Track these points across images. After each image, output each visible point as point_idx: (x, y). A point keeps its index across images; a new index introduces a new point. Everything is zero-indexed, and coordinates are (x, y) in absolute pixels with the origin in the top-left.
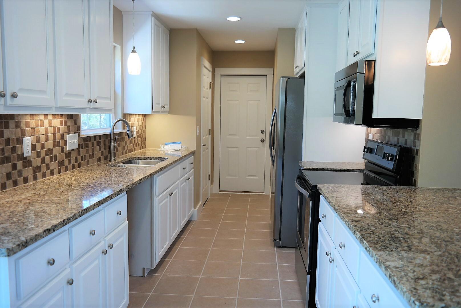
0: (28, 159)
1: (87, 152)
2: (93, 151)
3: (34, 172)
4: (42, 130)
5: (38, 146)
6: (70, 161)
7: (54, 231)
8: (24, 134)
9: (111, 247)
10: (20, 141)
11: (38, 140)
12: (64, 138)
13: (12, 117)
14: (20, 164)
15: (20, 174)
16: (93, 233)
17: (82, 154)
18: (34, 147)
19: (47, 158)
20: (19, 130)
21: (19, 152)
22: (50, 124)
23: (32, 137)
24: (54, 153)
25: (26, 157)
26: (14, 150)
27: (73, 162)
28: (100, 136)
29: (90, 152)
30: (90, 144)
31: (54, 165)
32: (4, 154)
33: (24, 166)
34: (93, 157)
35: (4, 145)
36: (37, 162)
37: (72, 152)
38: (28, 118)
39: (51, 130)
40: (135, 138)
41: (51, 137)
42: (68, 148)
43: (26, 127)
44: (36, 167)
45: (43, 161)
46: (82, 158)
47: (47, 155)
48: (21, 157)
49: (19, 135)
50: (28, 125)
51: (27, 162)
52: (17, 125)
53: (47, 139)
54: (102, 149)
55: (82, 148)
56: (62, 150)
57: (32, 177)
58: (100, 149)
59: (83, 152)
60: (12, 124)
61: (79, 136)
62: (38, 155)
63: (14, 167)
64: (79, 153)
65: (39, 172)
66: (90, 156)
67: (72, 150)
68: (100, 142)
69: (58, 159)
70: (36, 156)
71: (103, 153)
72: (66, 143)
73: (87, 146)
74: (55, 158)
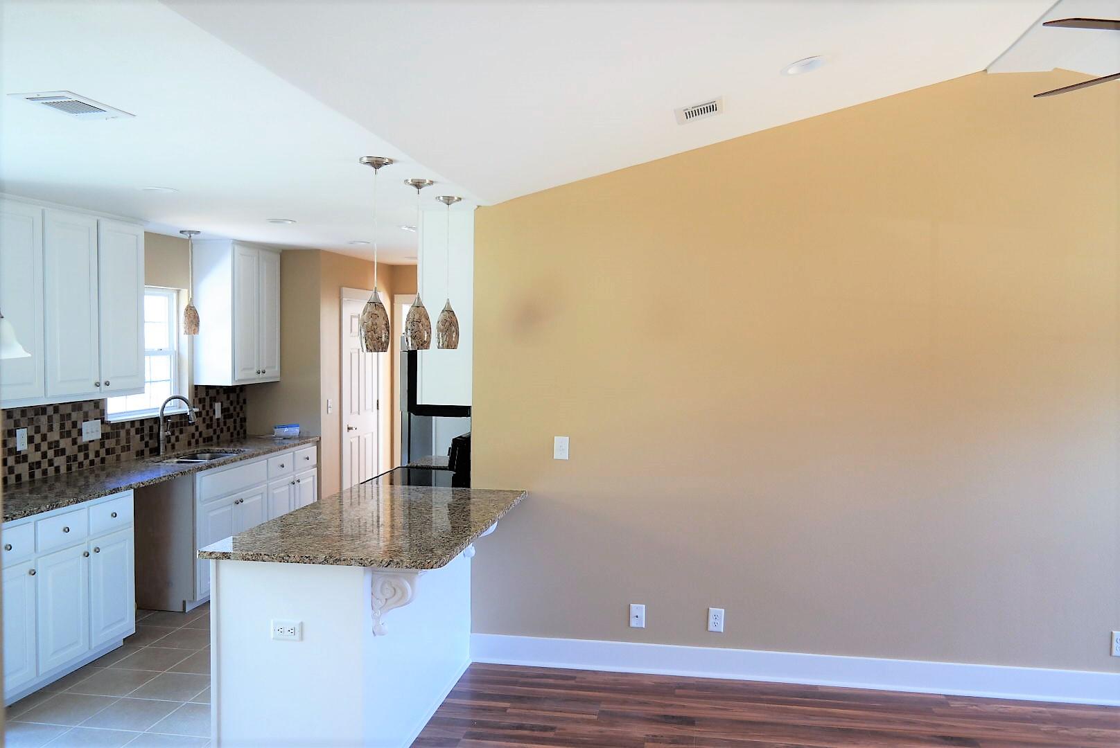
0: (22, 453)
1: (118, 442)
2: (128, 441)
3: (31, 468)
4: (43, 419)
5: (38, 438)
6: (86, 456)
7: (12, 519)
8: (17, 425)
9: (97, 550)
10: (12, 433)
11: (38, 430)
12: (79, 427)
14: (11, 460)
15: (11, 470)
16: (67, 530)
17: (107, 446)
18: (30, 440)
19: (51, 453)
20: (11, 421)
21: (11, 445)
22: (56, 411)
23: (29, 427)
24: (61, 446)
25: (20, 452)
26: (4, 444)
27: (92, 457)
28: (142, 421)
29: (123, 443)
30: (123, 433)
31: (60, 461)
33: (17, 462)
34: (129, 449)
36: (35, 457)
37: (91, 443)
39: (56, 418)
40: (218, 419)
41: (56, 426)
42: (86, 438)
43: (22, 417)
44: (33, 463)
45: (44, 455)
46: (108, 452)
47: (50, 448)
48: (13, 451)
49: (12, 427)
50: (23, 414)
51: (21, 457)
52: (10, 415)
54: (147, 439)
55: (108, 438)
56: (74, 442)
58: (142, 439)
59: (110, 443)
61: (103, 422)
62: (37, 448)
63: (4, 462)
64: (102, 445)
65: (37, 469)
66: (123, 449)
67: (90, 441)
68: (143, 429)
69: (68, 453)
70: (34, 450)
71: (147, 444)
72: (80, 433)
73: (118, 435)
74: (63, 452)
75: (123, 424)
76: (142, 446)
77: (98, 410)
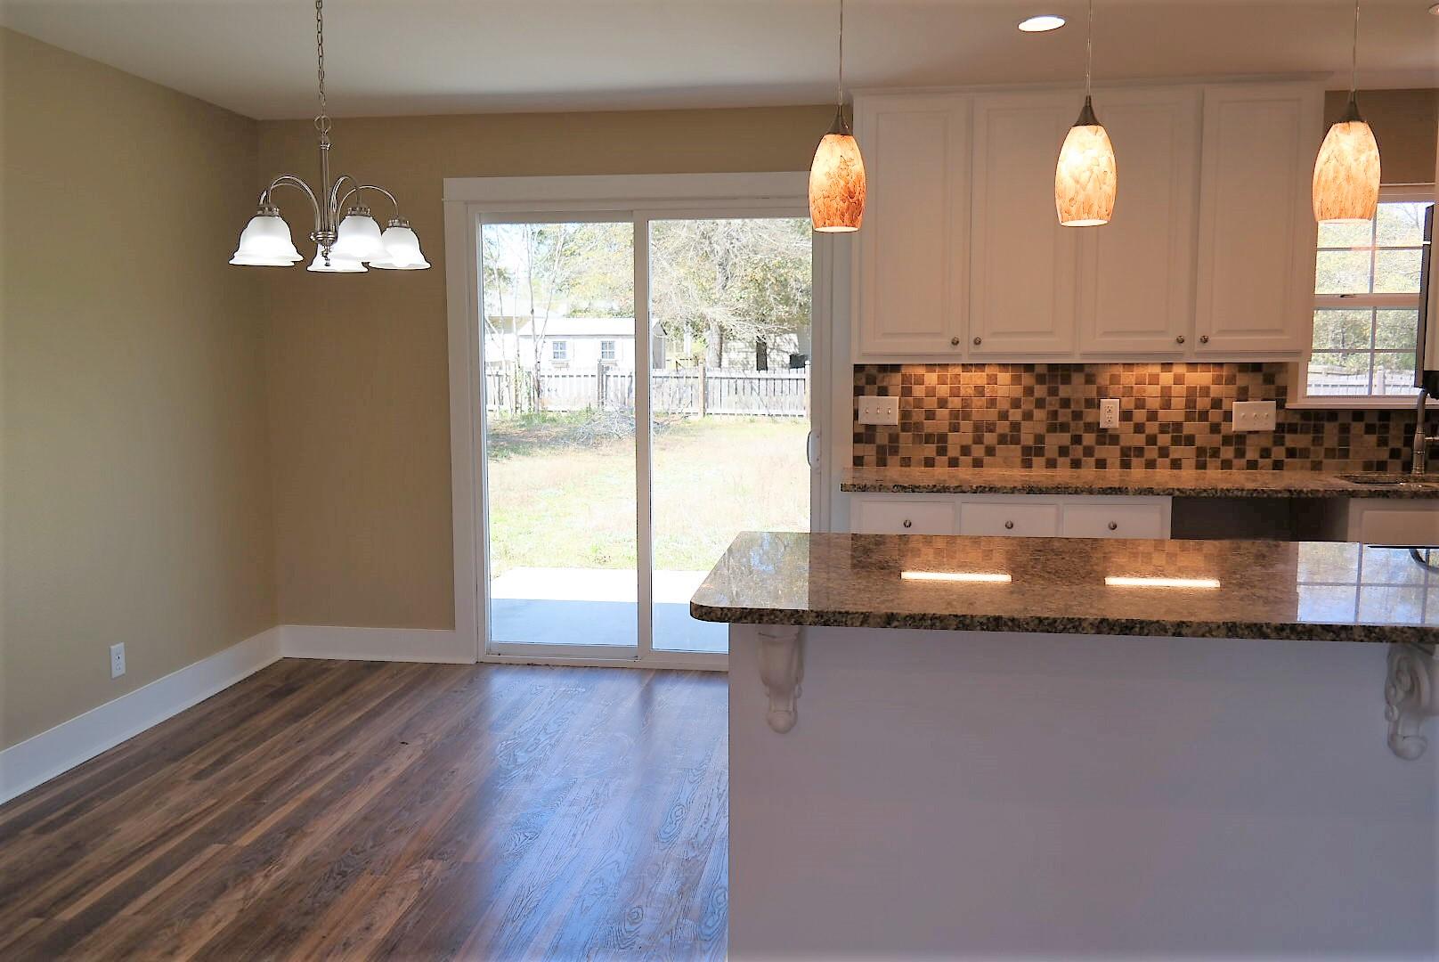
0: (1110, 432)
1: (1317, 443)
2: (1344, 443)
3: (1125, 454)
4: (1153, 390)
5: (1139, 416)
6: (1240, 453)
8: (1102, 393)
10: (1093, 404)
11: (1140, 404)
12: (1225, 407)
13: (1079, 367)
14: (1089, 439)
15: (1089, 452)
17: (1289, 444)
18: (1126, 416)
19: (1163, 440)
20: (1094, 387)
21: (1089, 419)
22: (1179, 380)
23: (1124, 399)
24: (1187, 432)
25: (1105, 430)
26: (1077, 416)
27: (1251, 454)
28: (1385, 414)
29: (1331, 444)
30: (1330, 429)
31: (1184, 452)
32: (1056, 419)
33: (1100, 442)
34: (1346, 457)
35: (1058, 406)
36: (1134, 440)
37: (1252, 435)
38: (1119, 370)
39: (1179, 390)
41: (1178, 403)
42: (1236, 426)
43: (1111, 384)
44: (1130, 448)
45: (1152, 440)
46: (1293, 453)
47: (1163, 432)
48: (1093, 427)
49: (1094, 395)
50: (1115, 379)
51: (1105, 437)
52: (1090, 379)
53: (1167, 405)
54: (1398, 444)
55: (1291, 432)
56: (1215, 429)
57: (1118, 462)
58: (1382, 442)
59: (1290, 440)
60: (1078, 379)
61: (1280, 405)
62: (1139, 428)
63: (1077, 440)
64: (1278, 441)
65: (1138, 456)
66: (1330, 453)
67: (1250, 432)
68: (1386, 428)
69: (1198, 443)
70: (1132, 430)
71: (1395, 454)
72: (1228, 416)
73: (1318, 430)
74: (1190, 440)
75: (1332, 414)
76: (1384, 454)
77: (1273, 387)
